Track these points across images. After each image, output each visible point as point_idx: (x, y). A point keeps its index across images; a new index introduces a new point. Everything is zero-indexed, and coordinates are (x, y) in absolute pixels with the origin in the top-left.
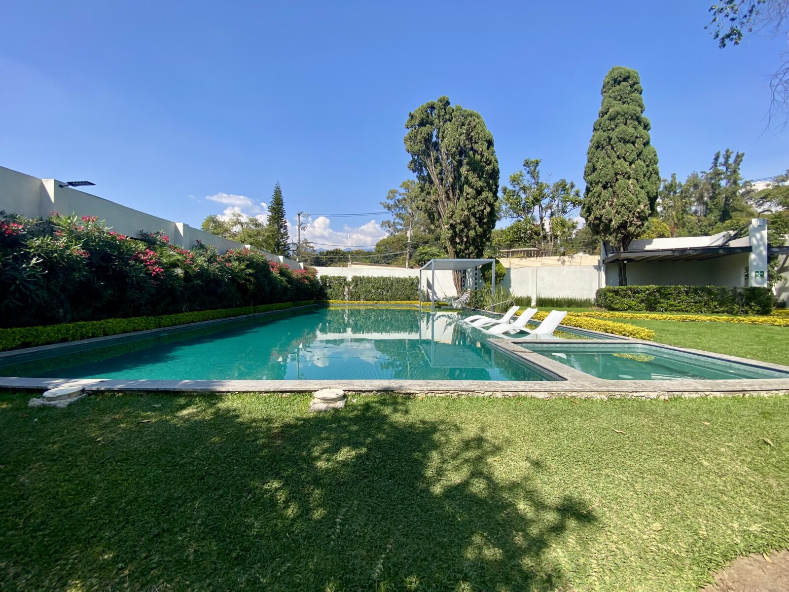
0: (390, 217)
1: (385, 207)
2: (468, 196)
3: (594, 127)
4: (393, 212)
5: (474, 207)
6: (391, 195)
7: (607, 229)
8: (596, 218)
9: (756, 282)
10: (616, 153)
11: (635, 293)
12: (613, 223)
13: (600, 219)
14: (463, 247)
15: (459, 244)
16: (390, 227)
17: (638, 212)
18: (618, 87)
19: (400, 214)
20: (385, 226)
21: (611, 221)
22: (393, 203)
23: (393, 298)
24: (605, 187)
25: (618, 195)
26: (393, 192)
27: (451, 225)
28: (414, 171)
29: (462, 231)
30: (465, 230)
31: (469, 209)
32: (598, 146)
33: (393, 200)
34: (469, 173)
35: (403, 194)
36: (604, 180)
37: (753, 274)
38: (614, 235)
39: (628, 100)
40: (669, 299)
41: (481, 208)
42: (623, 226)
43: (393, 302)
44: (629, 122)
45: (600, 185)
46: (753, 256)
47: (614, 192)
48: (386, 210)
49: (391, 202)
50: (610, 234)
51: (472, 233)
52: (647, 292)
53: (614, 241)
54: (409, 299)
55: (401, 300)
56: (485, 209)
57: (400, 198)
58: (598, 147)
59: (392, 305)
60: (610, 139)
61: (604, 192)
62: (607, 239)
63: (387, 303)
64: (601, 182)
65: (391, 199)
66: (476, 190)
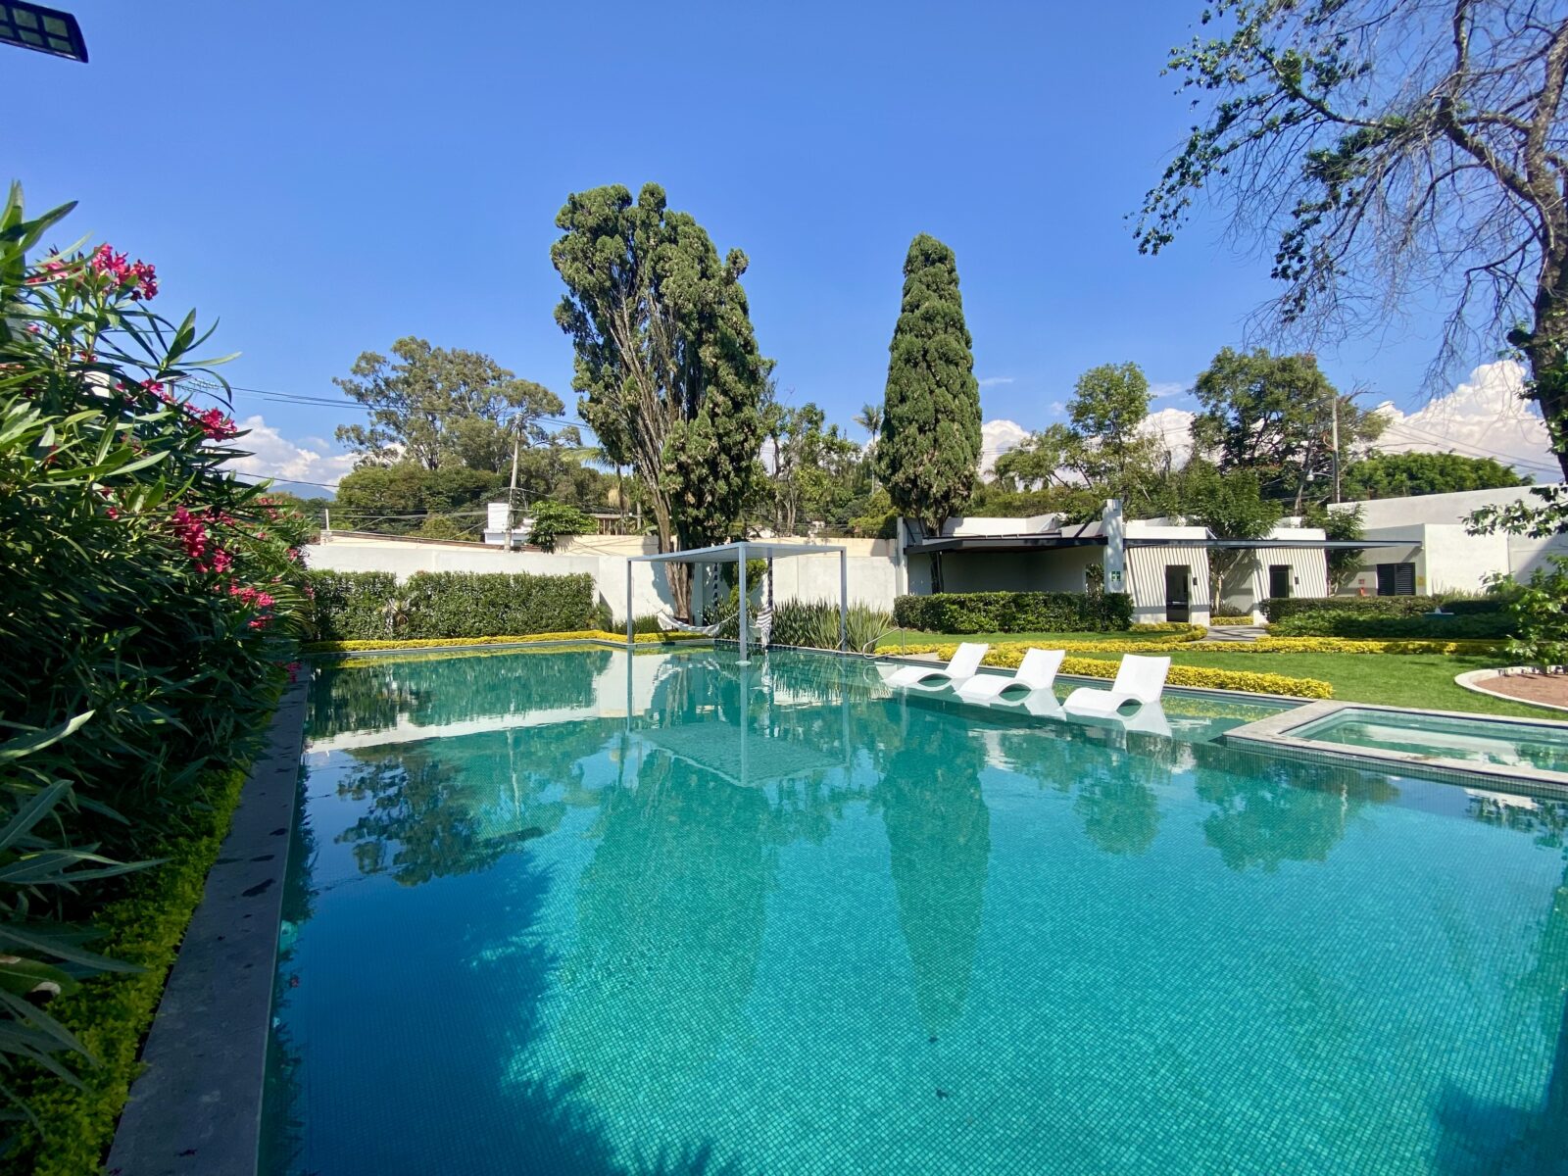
0: (362, 417)
1: (348, 391)
2: (716, 410)
3: (898, 326)
4: (371, 407)
5: (728, 434)
6: (363, 364)
7: (924, 497)
8: (908, 479)
9: (1114, 587)
10: (934, 377)
11: (986, 604)
12: (934, 490)
13: (914, 482)
14: (701, 513)
15: (693, 506)
16: (362, 443)
17: (966, 477)
18: (931, 270)
19: (393, 413)
20: (348, 438)
21: (931, 487)
22: (371, 387)
23: (534, 625)
24: (921, 430)
25: (940, 446)
26: (372, 360)
27: (681, 466)
28: (566, 330)
29: (702, 480)
30: (711, 479)
31: (720, 437)
32: (909, 360)
33: (371, 378)
34: (719, 363)
35: (404, 369)
36: (922, 417)
37: (1110, 575)
38: (933, 509)
39: (946, 293)
40: (1026, 613)
41: (740, 438)
42: (946, 496)
43: (533, 638)
44: (950, 330)
45: (915, 425)
46: (1109, 551)
47: (936, 440)
48: (352, 398)
49: (367, 383)
50: (928, 508)
51: (722, 487)
52: (1002, 602)
53: (932, 519)
54: (571, 627)
55: (554, 631)
56: (746, 440)
57: (393, 376)
58: (907, 361)
59: (530, 643)
60: (926, 352)
61: (920, 438)
62: (922, 515)
63: (517, 640)
64: (917, 421)
65: (365, 376)
66: (732, 399)
